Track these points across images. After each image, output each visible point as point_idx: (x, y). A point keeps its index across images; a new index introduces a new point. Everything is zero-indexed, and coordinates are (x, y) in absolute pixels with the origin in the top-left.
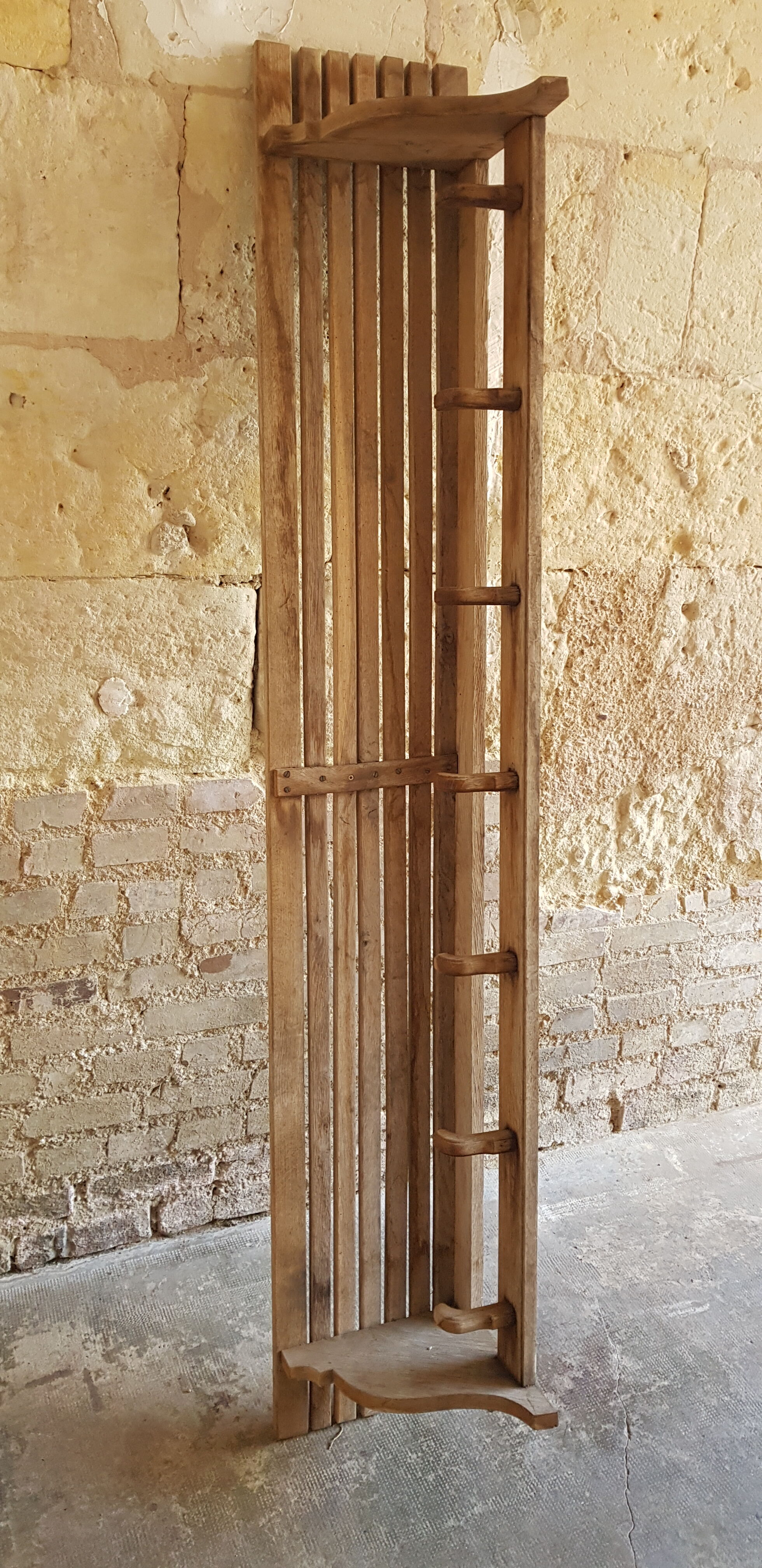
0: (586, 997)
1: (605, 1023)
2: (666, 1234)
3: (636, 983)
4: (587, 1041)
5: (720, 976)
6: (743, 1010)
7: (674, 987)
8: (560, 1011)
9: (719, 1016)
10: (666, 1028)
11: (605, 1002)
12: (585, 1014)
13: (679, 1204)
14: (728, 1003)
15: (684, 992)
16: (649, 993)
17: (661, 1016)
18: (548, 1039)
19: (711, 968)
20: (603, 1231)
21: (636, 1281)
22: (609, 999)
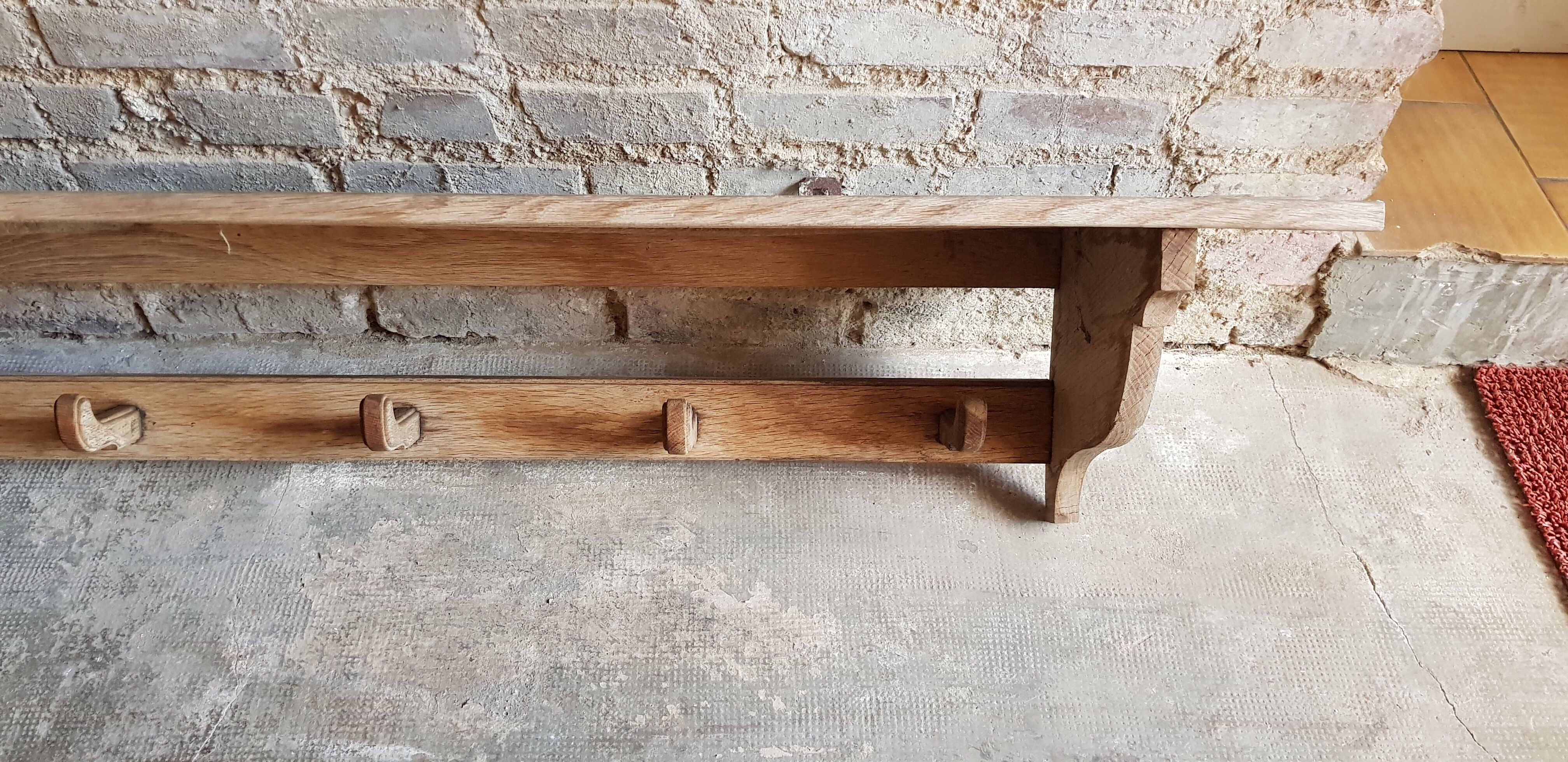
0: (456, 69)
1: (529, 135)
2: (516, 581)
3: (595, 62)
4: (494, 165)
5: (837, 83)
6: (910, 169)
7: (707, 89)
8: (389, 89)
9: (846, 170)
10: (704, 174)
11: (514, 92)
12: (463, 108)
13: (604, 522)
14: (868, 147)
15: (736, 102)
16: (637, 89)
17: (684, 144)
18: (388, 144)
19: (809, 59)
20: (405, 538)
21: (357, 669)
22: (524, 85)
